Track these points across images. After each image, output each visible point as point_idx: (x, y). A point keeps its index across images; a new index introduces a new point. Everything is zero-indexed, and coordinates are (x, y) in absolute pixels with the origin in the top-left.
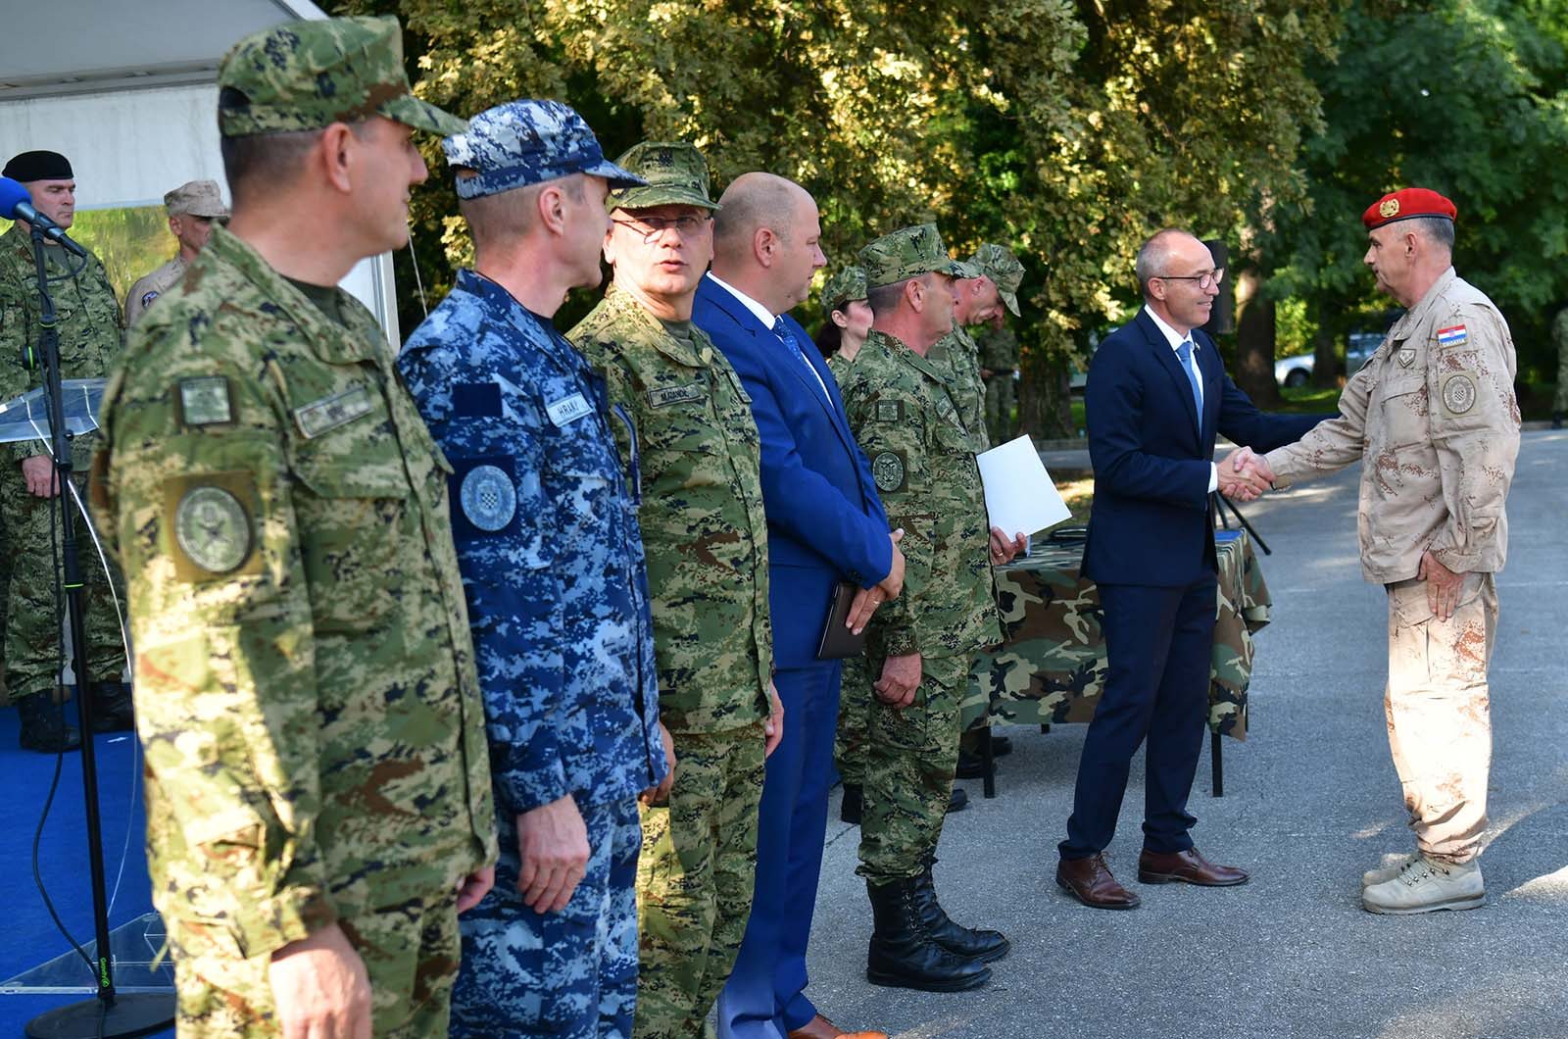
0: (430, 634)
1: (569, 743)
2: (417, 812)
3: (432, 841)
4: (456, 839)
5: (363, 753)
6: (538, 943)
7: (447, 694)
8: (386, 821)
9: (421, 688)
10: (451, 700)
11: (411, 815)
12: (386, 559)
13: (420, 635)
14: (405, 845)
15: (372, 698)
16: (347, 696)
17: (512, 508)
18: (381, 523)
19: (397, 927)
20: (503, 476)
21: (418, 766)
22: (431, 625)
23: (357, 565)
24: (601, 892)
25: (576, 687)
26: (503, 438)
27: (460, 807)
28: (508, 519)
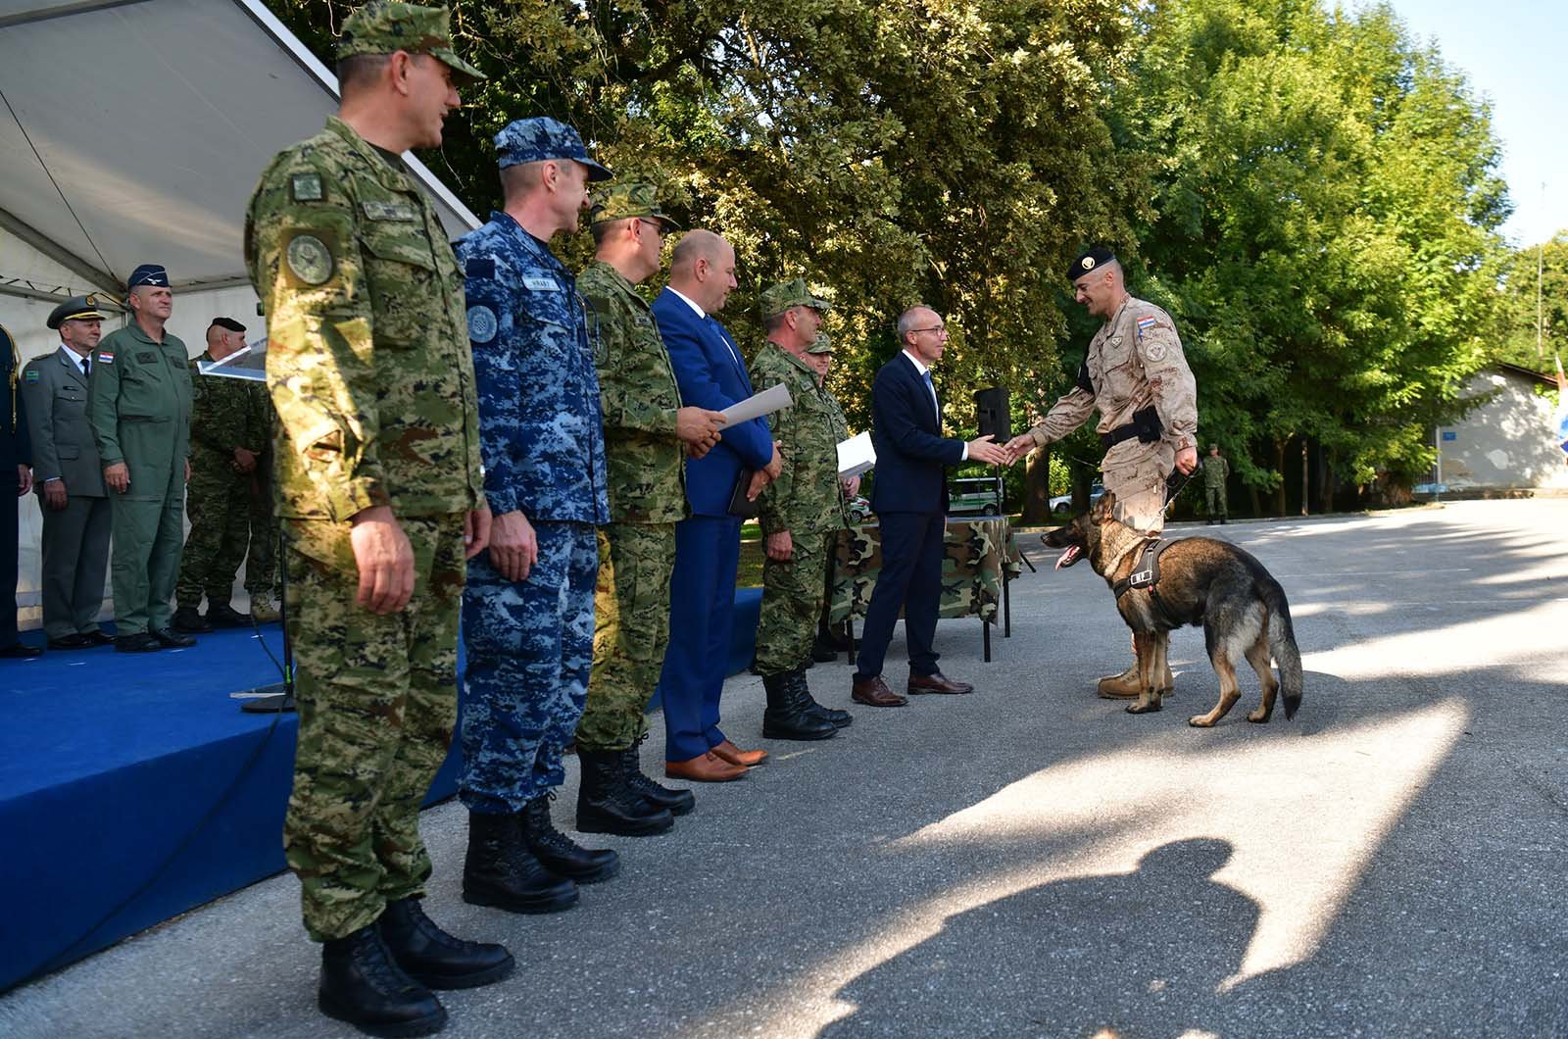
0: (443, 357)
1: (537, 479)
2: (433, 463)
3: (442, 483)
4: (458, 485)
5: (399, 421)
6: (521, 601)
7: (454, 395)
8: (413, 465)
9: (437, 387)
10: (457, 400)
11: (430, 464)
12: (417, 305)
13: (437, 356)
14: (425, 482)
15: (405, 387)
16: (389, 384)
17: (494, 331)
18: (416, 283)
19: (420, 531)
20: (491, 313)
21: (433, 435)
22: (445, 352)
23: (400, 305)
24: (562, 575)
25: (540, 447)
26: (492, 291)
27: (461, 466)
28: (491, 337)
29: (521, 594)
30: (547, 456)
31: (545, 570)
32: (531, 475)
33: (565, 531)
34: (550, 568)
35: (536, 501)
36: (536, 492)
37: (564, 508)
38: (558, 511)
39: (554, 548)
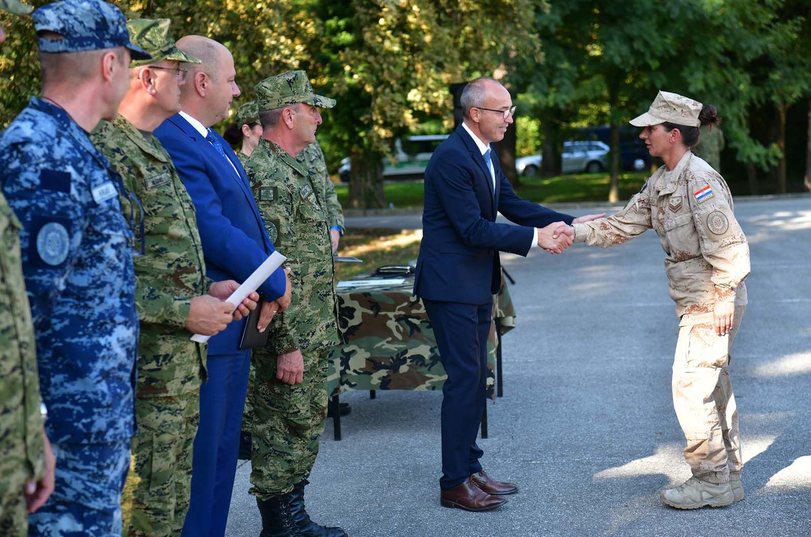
0: (4, 331)
1: (97, 401)
4: (13, 463)
6: (79, 527)
7: (14, 370)
10: (17, 374)
20: (65, 231)
22: (4, 326)
25: (99, 365)
26: (68, 207)
27: (18, 441)
28: (62, 259)
29: (80, 519)
30: (105, 375)
31: (105, 492)
32: (91, 396)
34: (109, 488)
35: (92, 422)
36: (93, 414)
39: (112, 466)
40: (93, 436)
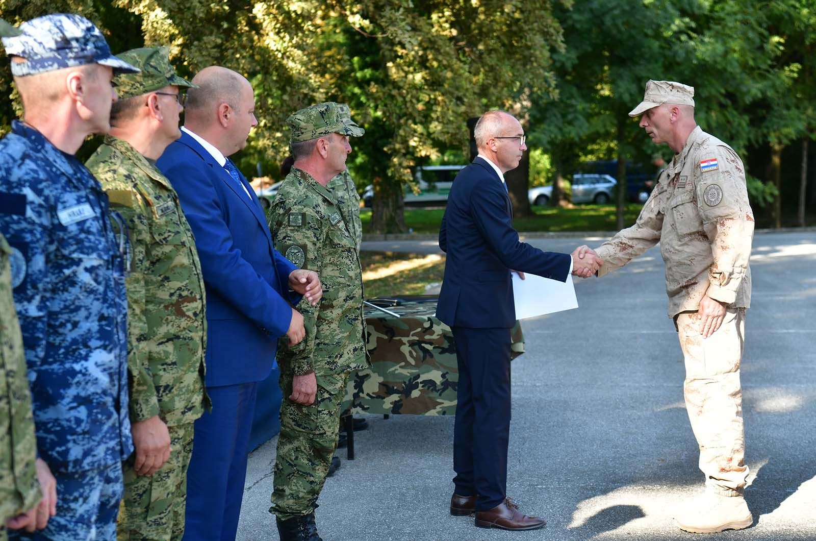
1: (70, 427)
17: (22, 276)
20: (19, 255)
24: (89, 527)
25: (72, 392)
26: (23, 230)
28: (18, 282)
30: (81, 400)
31: (71, 526)
32: (64, 423)
33: (92, 478)
34: (76, 523)
35: (67, 451)
36: (68, 441)
37: (94, 456)
38: (89, 459)
39: (81, 500)
40: (71, 465)
